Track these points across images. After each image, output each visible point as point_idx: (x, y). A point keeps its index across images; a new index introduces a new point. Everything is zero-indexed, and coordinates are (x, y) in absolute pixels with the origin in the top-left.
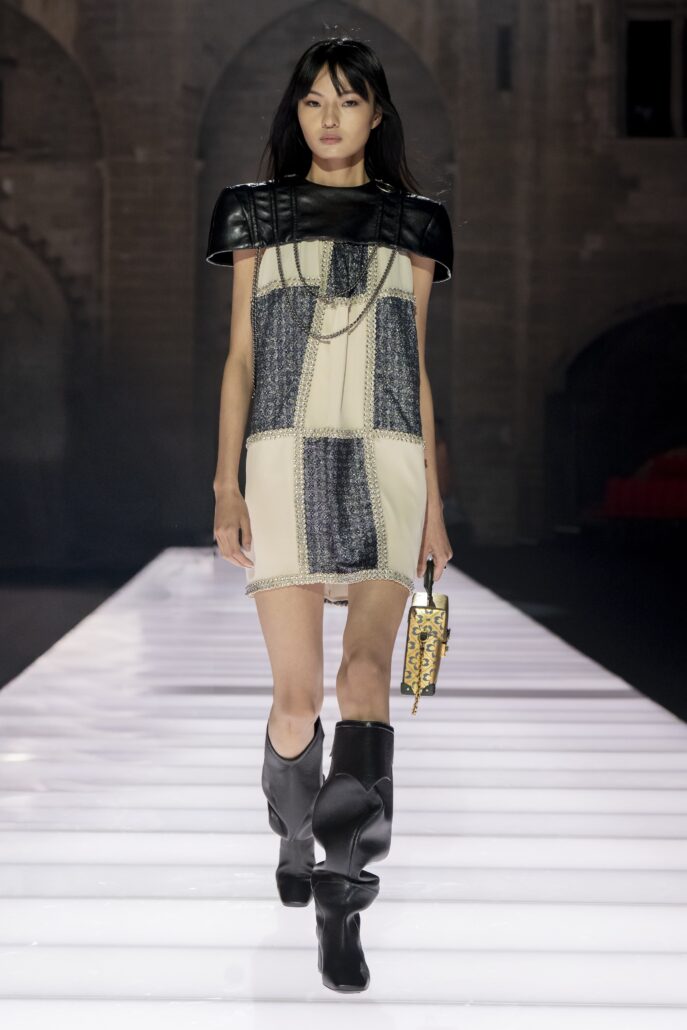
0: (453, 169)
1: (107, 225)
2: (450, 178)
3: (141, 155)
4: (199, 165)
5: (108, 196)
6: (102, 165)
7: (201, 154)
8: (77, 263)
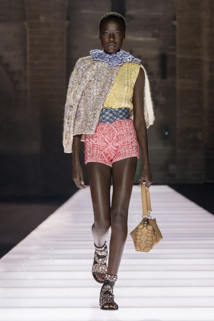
0: (175, 23)
1: (28, 49)
2: (174, 27)
3: (42, 19)
4: (67, 23)
5: (28, 37)
6: (25, 23)
7: (68, 19)
8: (16, 66)
